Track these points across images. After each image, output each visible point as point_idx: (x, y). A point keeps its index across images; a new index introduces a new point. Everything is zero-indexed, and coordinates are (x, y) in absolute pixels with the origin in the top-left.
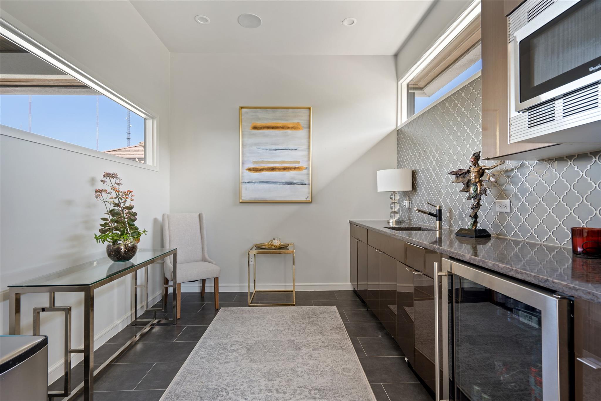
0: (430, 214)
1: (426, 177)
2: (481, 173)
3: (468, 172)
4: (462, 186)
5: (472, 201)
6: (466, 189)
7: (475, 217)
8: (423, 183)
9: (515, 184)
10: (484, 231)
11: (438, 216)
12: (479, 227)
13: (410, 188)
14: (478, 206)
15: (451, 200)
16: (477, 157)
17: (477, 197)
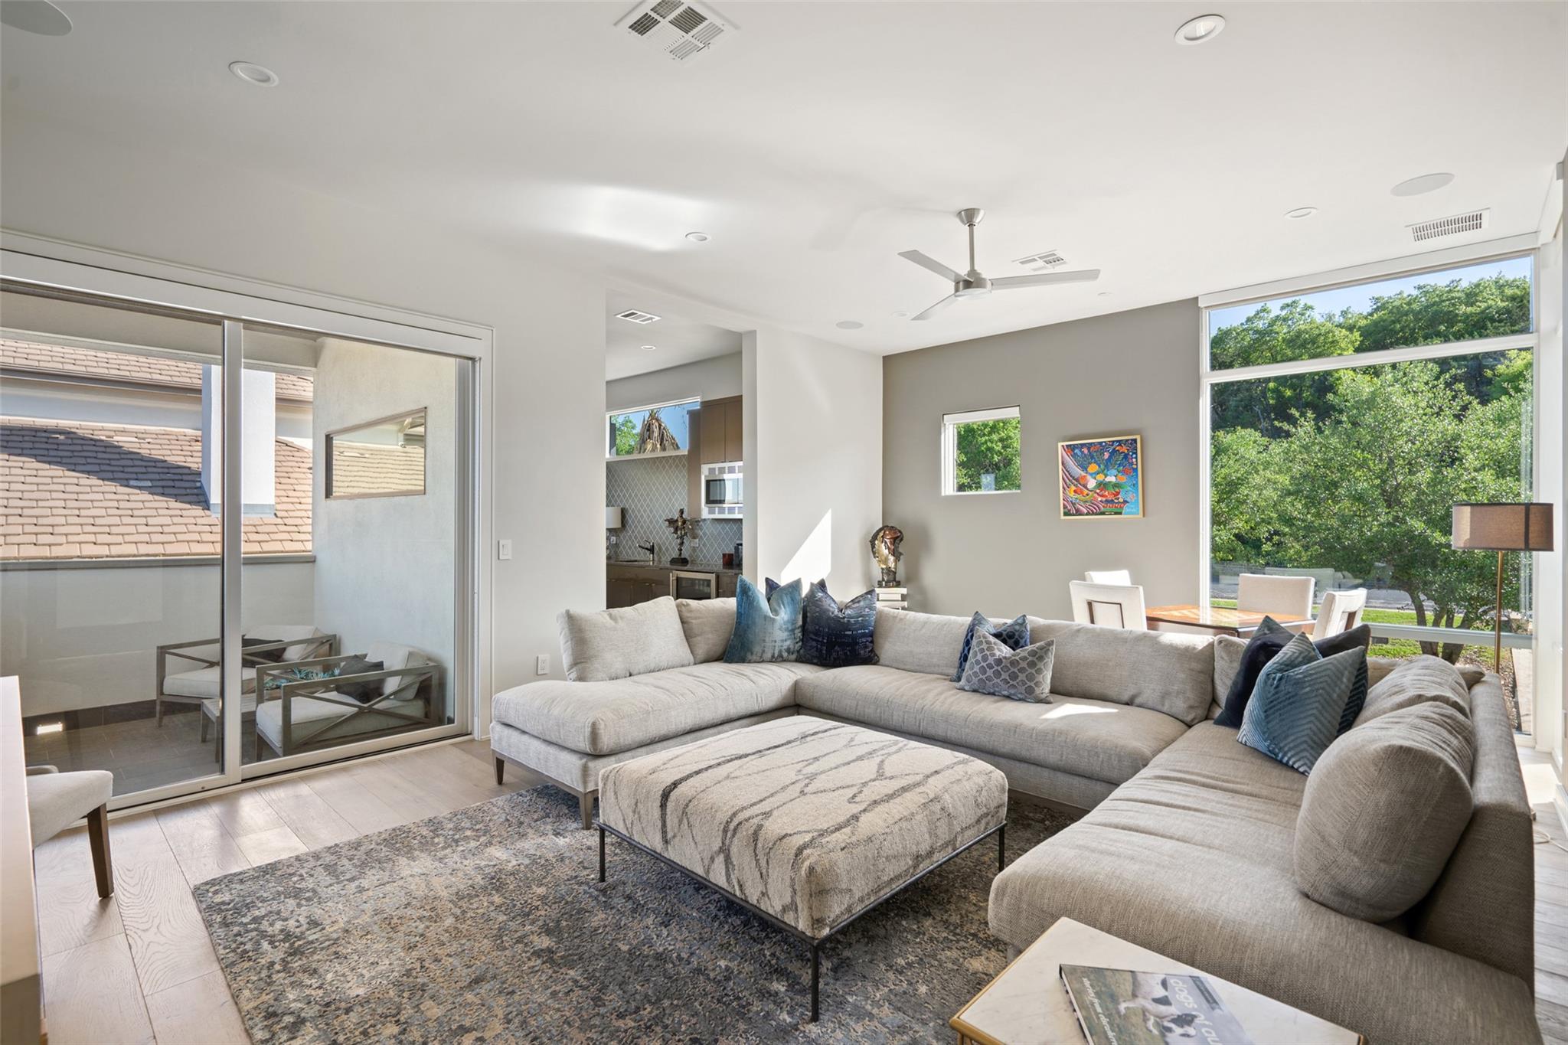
0: (647, 549)
1: (636, 516)
2: (684, 522)
3: (677, 521)
4: (672, 530)
5: (679, 541)
6: (676, 532)
7: (680, 550)
8: (633, 522)
9: (701, 530)
10: (685, 559)
11: (652, 550)
12: (683, 557)
13: (619, 525)
14: (682, 544)
15: (661, 538)
16: (682, 511)
17: (682, 537)
